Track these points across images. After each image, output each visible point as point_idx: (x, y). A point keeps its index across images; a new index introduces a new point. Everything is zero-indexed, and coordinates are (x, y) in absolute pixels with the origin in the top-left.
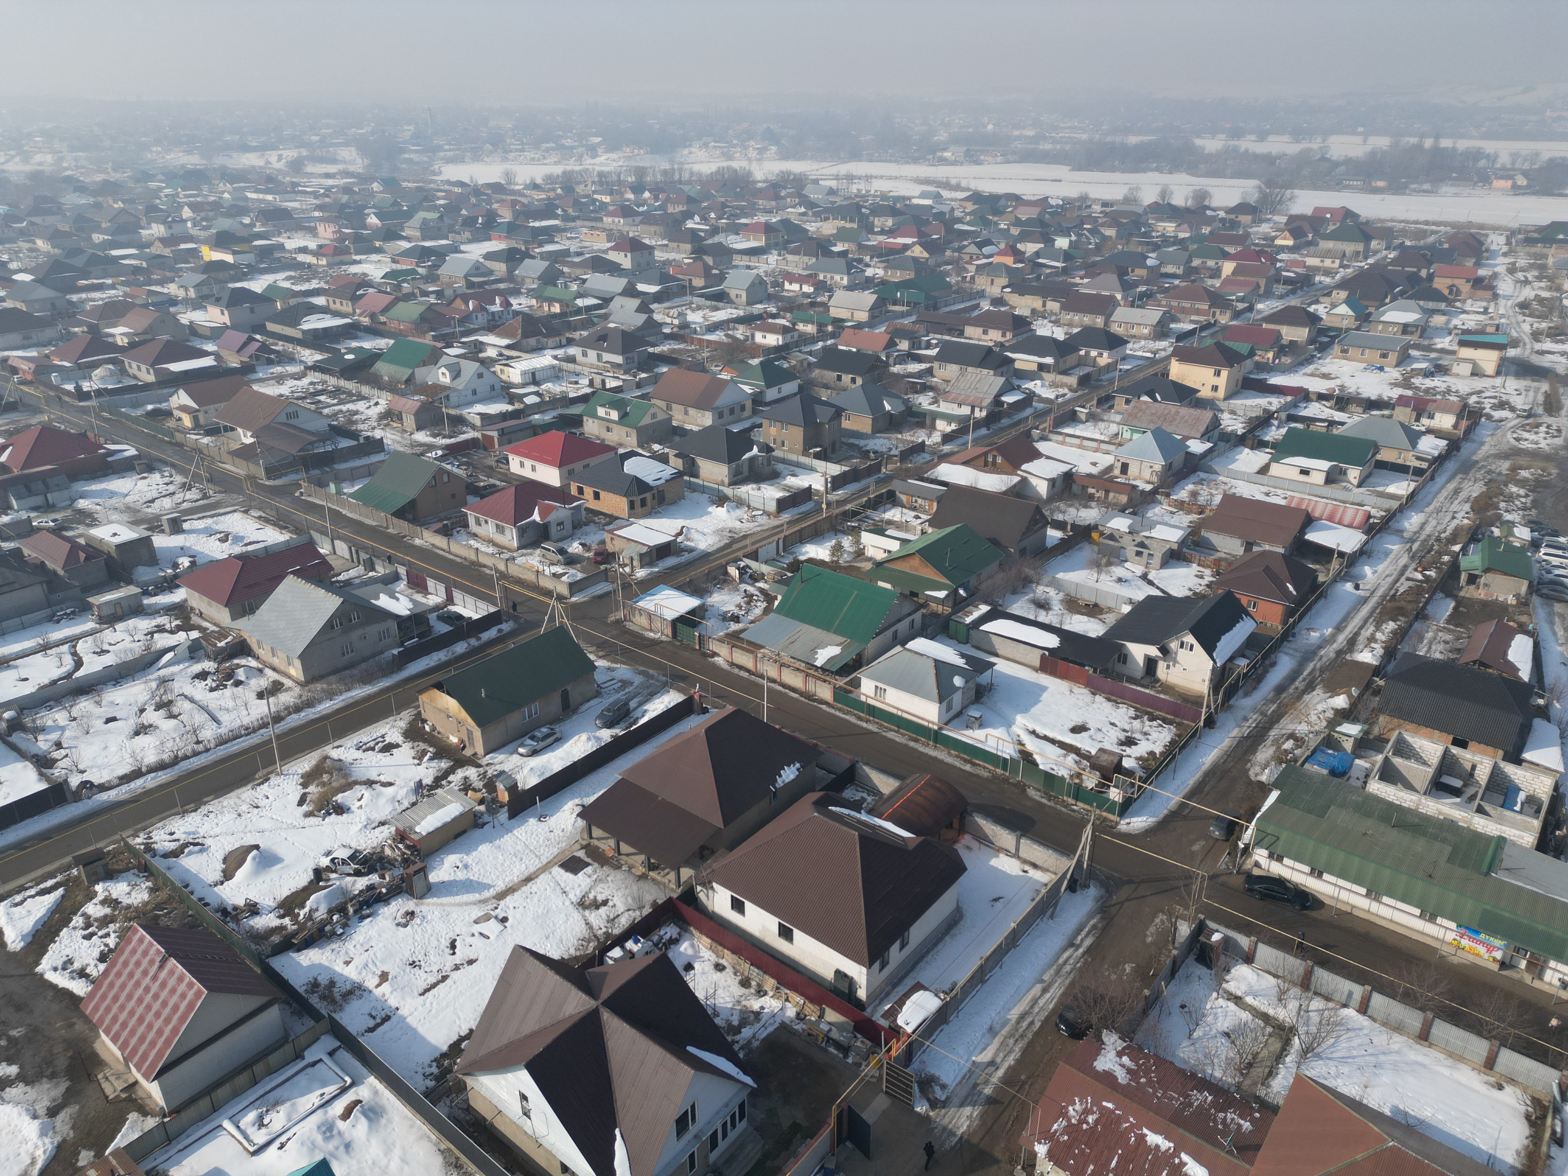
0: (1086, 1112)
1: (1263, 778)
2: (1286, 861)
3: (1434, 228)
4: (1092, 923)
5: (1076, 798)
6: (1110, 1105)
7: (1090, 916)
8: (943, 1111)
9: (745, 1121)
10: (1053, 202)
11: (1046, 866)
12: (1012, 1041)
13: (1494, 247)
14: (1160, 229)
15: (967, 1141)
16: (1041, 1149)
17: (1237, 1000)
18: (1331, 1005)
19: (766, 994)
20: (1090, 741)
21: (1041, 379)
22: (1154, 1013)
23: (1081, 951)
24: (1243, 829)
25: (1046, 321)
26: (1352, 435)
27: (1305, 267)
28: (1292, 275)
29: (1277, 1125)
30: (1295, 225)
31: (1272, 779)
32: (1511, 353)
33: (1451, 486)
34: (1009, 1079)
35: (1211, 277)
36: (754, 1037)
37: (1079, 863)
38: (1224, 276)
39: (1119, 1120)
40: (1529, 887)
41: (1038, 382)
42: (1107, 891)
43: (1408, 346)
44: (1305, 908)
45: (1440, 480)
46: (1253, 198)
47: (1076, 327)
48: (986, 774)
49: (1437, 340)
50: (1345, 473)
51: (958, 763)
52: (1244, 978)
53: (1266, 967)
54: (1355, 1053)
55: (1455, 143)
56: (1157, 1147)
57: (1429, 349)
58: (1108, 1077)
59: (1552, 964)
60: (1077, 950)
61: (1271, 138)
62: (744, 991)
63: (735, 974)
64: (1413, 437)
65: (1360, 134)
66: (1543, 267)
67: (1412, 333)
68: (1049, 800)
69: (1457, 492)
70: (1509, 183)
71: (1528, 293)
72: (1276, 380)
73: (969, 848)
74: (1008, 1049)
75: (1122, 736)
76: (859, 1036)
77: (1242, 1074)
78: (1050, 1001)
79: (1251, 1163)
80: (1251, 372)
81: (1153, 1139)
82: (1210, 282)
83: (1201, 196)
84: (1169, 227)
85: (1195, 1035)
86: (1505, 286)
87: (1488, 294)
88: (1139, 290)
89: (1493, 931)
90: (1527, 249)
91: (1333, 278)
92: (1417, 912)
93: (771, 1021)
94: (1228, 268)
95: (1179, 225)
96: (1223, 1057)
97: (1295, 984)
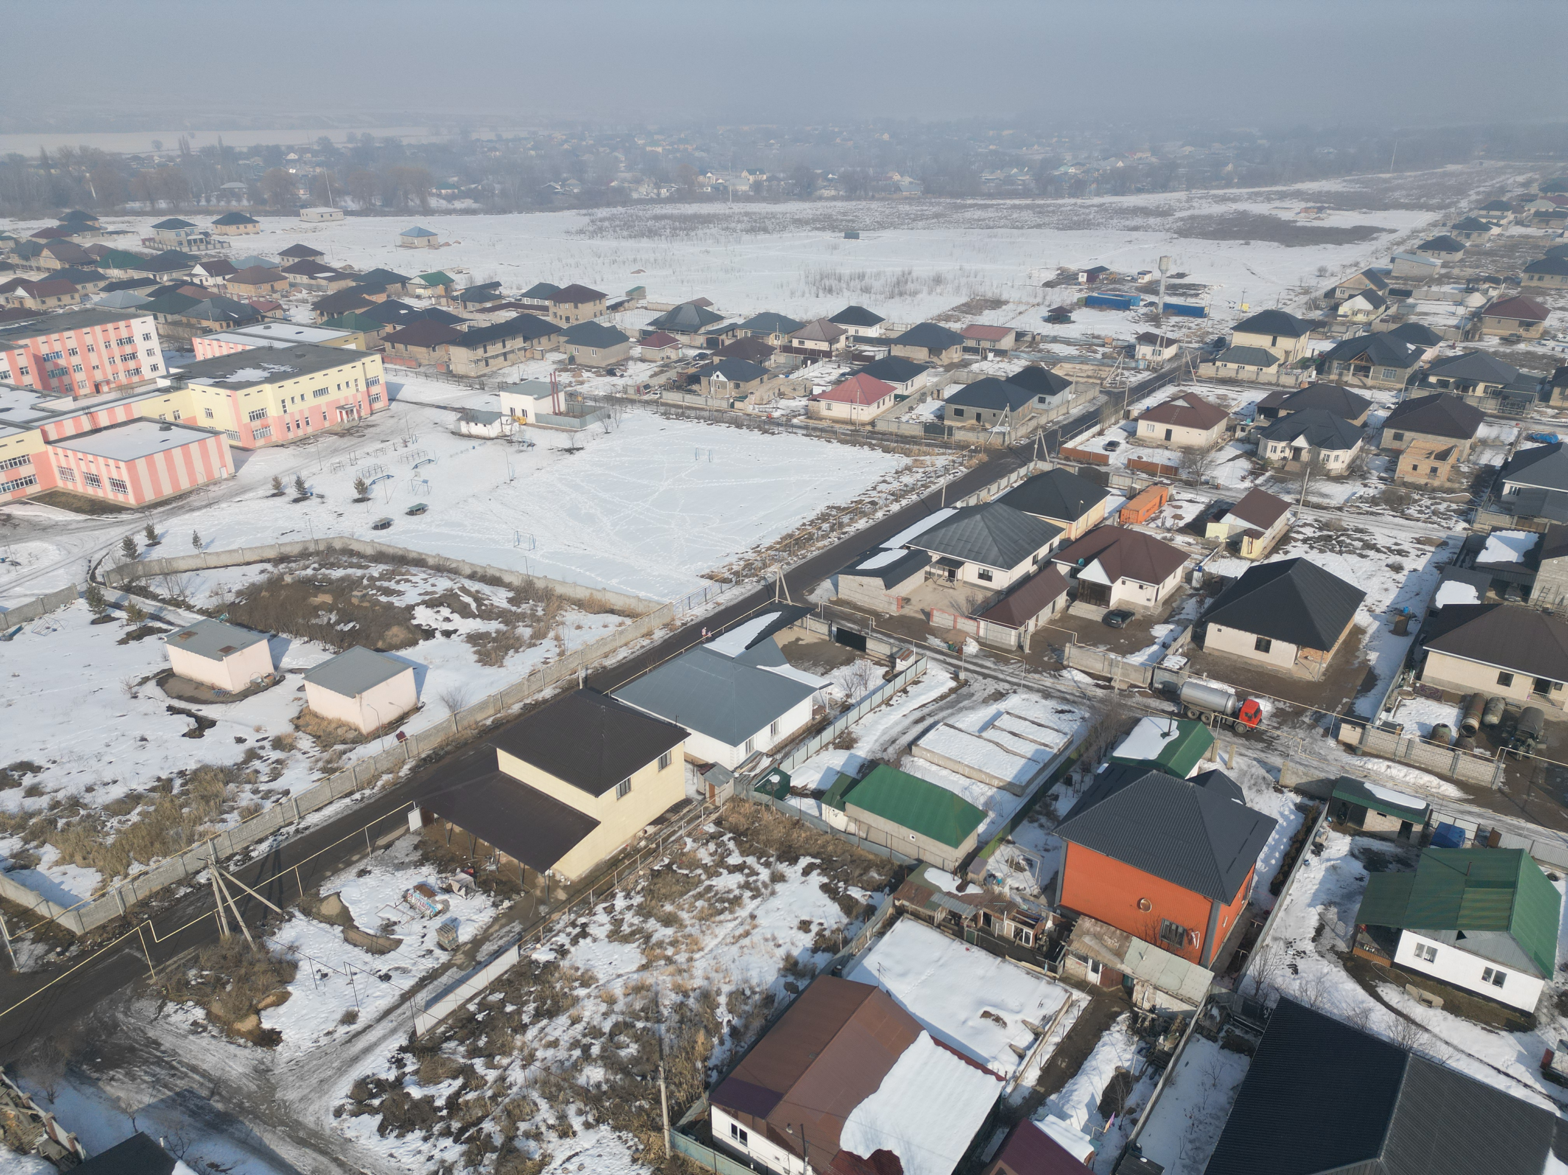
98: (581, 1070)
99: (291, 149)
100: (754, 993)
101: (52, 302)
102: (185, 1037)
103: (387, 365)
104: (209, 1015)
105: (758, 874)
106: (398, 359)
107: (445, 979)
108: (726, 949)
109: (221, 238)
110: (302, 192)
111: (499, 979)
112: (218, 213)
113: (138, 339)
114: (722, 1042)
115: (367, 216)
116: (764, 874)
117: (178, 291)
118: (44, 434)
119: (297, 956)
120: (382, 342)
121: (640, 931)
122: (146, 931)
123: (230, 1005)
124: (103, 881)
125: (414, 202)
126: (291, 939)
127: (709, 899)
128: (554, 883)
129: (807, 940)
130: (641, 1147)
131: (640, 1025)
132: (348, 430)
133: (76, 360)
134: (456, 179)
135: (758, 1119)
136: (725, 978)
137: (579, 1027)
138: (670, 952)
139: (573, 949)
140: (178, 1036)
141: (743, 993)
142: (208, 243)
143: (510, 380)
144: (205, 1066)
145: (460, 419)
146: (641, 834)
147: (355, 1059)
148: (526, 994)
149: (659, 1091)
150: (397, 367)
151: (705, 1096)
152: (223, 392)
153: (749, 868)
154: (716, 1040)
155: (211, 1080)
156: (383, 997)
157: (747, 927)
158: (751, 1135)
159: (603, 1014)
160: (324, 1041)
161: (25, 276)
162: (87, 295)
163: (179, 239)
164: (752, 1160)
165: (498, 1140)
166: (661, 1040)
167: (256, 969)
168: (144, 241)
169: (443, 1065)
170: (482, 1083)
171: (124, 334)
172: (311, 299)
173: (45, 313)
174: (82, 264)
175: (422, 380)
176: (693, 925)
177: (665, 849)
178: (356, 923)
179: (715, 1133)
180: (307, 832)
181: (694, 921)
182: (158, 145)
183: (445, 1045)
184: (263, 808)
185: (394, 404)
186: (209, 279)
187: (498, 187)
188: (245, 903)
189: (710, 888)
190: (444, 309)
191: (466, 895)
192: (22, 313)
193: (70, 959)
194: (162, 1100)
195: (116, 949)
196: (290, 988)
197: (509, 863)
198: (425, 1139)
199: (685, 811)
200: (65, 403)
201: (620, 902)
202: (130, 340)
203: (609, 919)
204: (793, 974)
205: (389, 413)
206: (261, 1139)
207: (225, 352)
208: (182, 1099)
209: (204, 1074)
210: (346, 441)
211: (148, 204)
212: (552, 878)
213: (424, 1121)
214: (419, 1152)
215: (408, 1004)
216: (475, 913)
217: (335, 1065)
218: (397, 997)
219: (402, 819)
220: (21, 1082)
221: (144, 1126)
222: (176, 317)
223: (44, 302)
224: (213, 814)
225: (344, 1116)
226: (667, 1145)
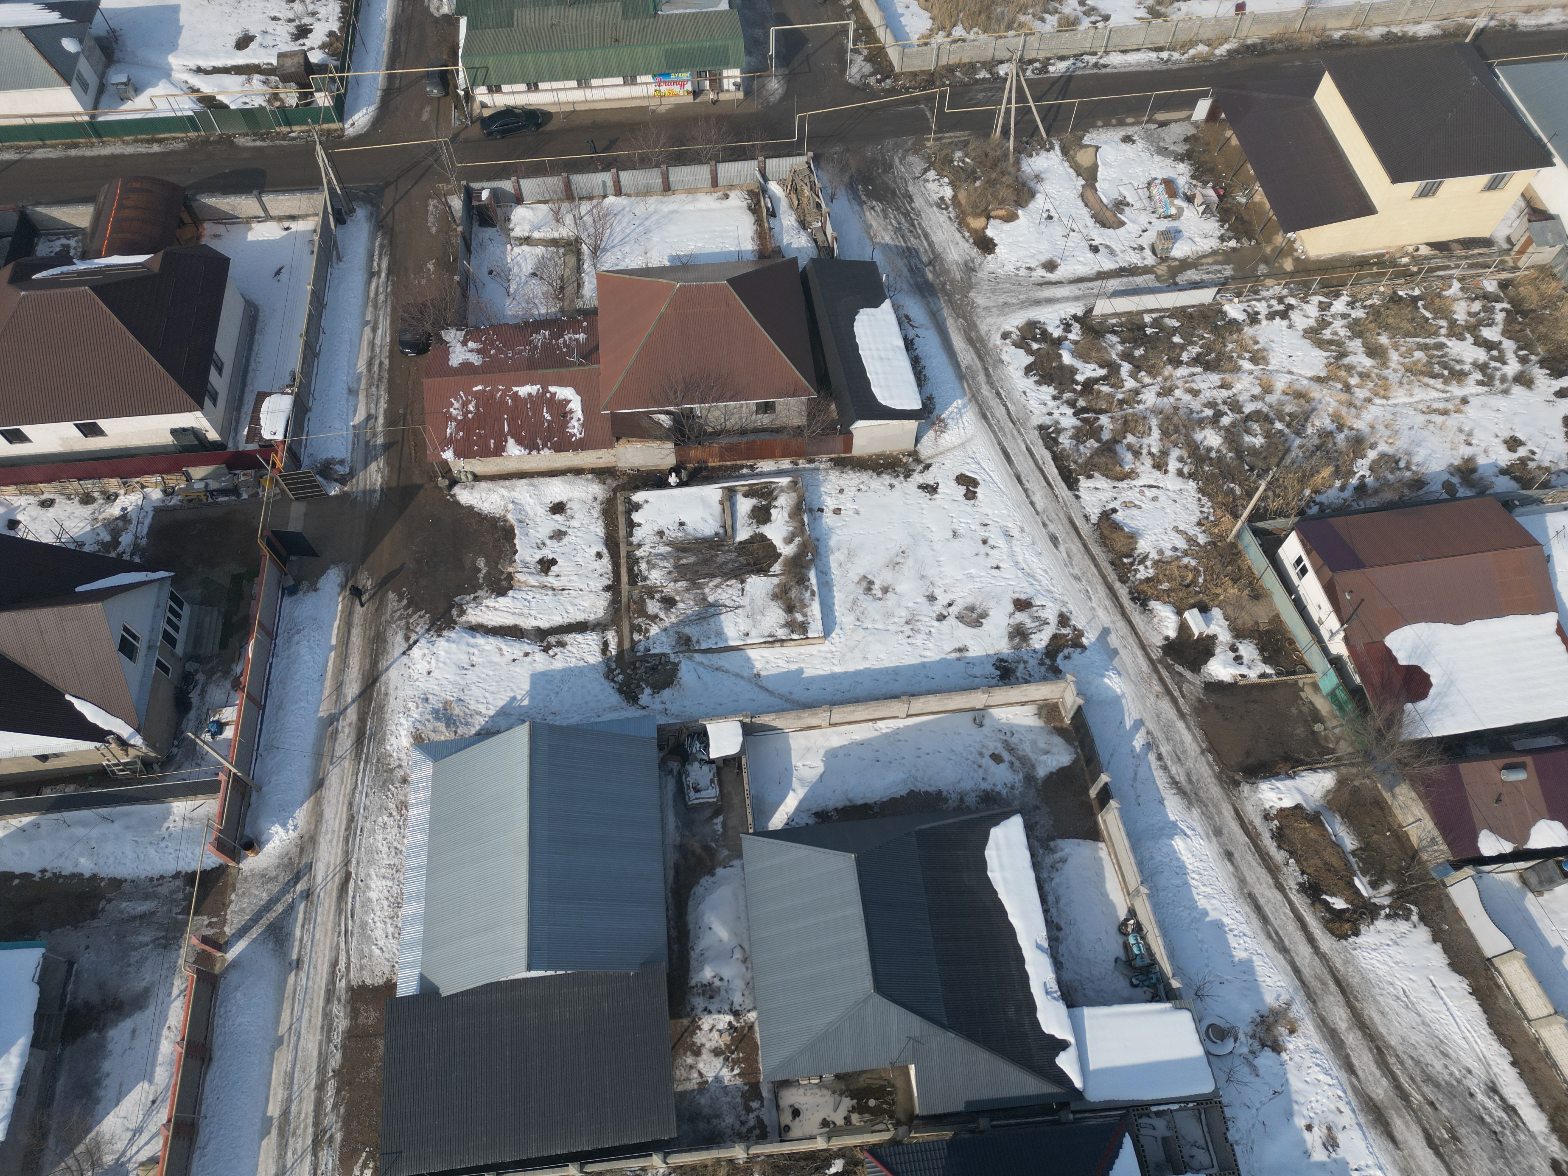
0: (465, 404)
1: (445, 10)
2: (505, 88)
4: (377, 244)
5: (289, 123)
6: (479, 388)
7: (373, 239)
8: (354, 480)
9: (186, 605)
11: (302, 212)
12: (374, 389)
15: (389, 488)
16: (448, 455)
17: (527, 241)
18: (595, 202)
19: (117, 496)
20: (262, 50)
22: (472, 292)
23: (383, 275)
24: (455, 74)
29: (602, 323)
31: (454, 7)
34: (391, 421)
36: (136, 537)
37: (332, 191)
39: (492, 394)
40: (688, 11)
42: (373, 205)
44: (539, 126)
48: (181, 146)
51: (142, 149)
52: (524, 219)
53: (535, 199)
54: (628, 231)
56: (530, 394)
58: (466, 367)
59: (725, 73)
60: (379, 277)
62: (90, 508)
63: (69, 499)
68: (264, 140)
73: (217, 236)
74: (375, 398)
75: (291, 28)
76: (238, 472)
77: (559, 299)
78: (384, 335)
79: (599, 363)
81: (524, 391)
85: (512, 290)
89: (678, 68)
92: (620, 80)
93: (143, 514)
96: (540, 294)
97: (560, 200)
98: (1203, 428)
100: (1408, 468)
102: (932, 206)
104: (955, 197)
105: (1504, 363)
107: (1139, 280)
108: (1413, 413)
111: (1183, 309)
114: (1342, 489)
116: (1512, 367)
119: (1039, 187)
121: (1339, 344)
122: (943, 95)
123: (972, 198)
124: (931, 30)
126: (1041, 169)
127: (1431, 357)
128: (1289, 249)
129: (1504, 457)
130: (1212, 518)
131: (1278, 425)
135: (1326, 569)
136: (1390, 437)
137: (1225, 393)
138: (1354, 381)
139: (1264, 322)
140: (927, 202)
141: (1397, 462)
144: (934, 238)
146: (1411, 249)
147: (1037, 302)
148: (1198, 336)
149: (1257, 489)
151: (1293, 520)
153: (1501, 352)
154: (1338, 483)
155: (933, 252)
156: (1084, 264)
157: (1450, 406)
158: (1311, 574)
159: (1253, 396)
160: (1023, 272)
164: (1297, 593)
165: (1106, 436)
166: (1288, 450)
167: (1004, 179)
169: (1099, 350)
170: (1118, 384)
176: (1395, 371)
177: (1425, 279)
178: (1097, 185)
179: (1280, 551)
180: (1104, 71)
181: (1400, 367)
183: (1108, 336)
184: (1080, 24)
188: (1024, 113)
189: (1441, 346)
191: (1203, 213)
193: (883, 90)
194: (896, 246)
195: (915, 101)
196: (1020, 212)
197: (1260, 204)
198: (1054, 398)
199: (1477, 251)
201: (1339, 306)
203: (1317, 315)
204: (1461, 478)
206: (945, 320)
208: (909, 253)
209: (931, 244)
212: (1291, 242)
213: (1060, 384)
214: (1045, 404)
215: (1099, 283)
216: (1200, 237)
217: (1021, 297)
218: (1094, 272)
219: (1190, 103)
220: (820, 173)
221: (879, 258)
224: (1039, 8)
225: (1008, 341)
226: (1234, 532)
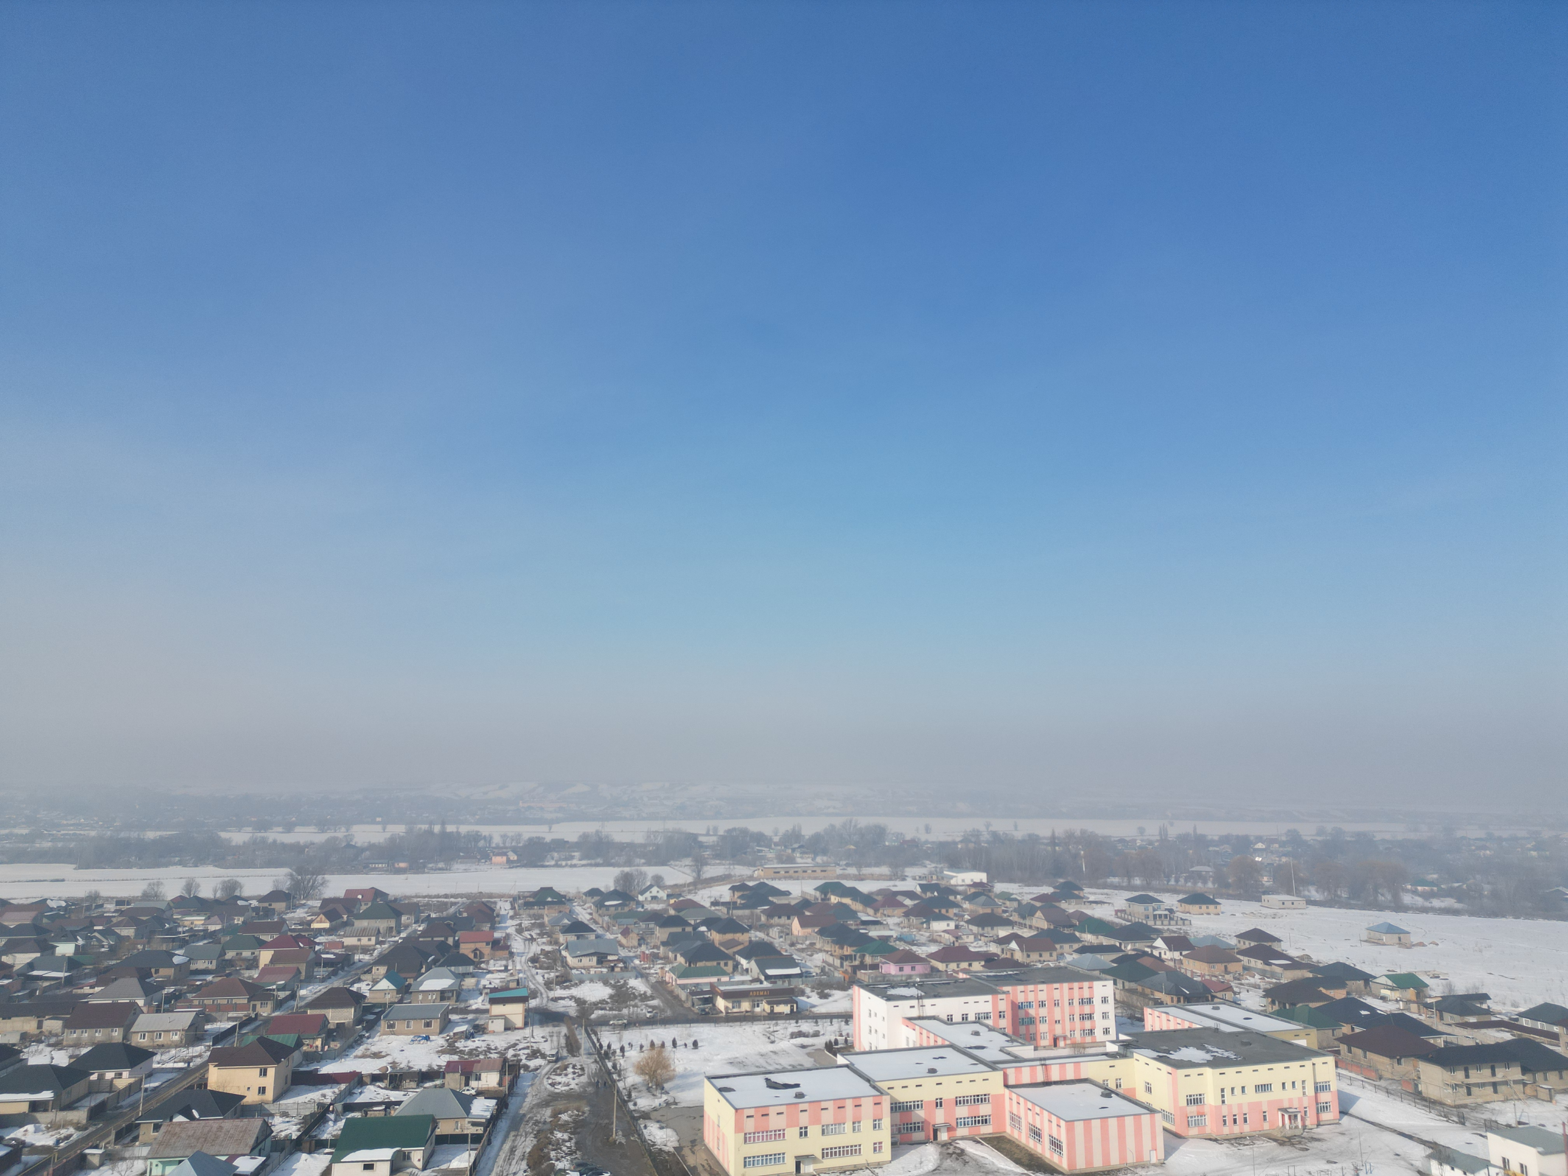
3: (453, 900)
10: (52, 904)
13: (503, 912)
14: (186, 923)
21: (34, 1121)
25: (41, 1046)
26: (410, 1114)
27: (343, 947)
28: (332, 956)
30: (331, 906)
32: (533, 1003)
33: (507, 1147)
35: (248, 968)
38: (261, 965)
41: (30, 1128)
43: (448, 1012)
45: (496, 1143)
46: (286, 885)
47: (85, 1046)
49: (472, 1002)
50: (409, 1158)
55: (458, 828)
57: (465, 1011)
61: (298, 829)
64: (466, 1102)
65: (378, 823)
66: (542, 926)
67: (449, 998)
69: (512, 1151)
70: (505, 858)
71: (535, 949)
72: (328, 1068)
80: (300, 1065)
82: (247, 974)
83: (231, 887)
84: (198, 921)
86: (517, 945)
87: (505, 953)
88: (165, 991)
90: (528, 911)
91: (371, 955)
94: (265, 956)
95: (209, 918)
99: (1259, 839)
101: (1035, 956)
103: (1340, 1071)
106: (1353, 1066)
109: (1184, 916)
110: (1265, 879)
112: (1184, 892)
113: (1097, 1001)
115: (1330, 907)
117: (1138, 961)
118: (1005, 1076)
120: (1336, 1043)
125: (1385, 897)
132: (1290, 1138)
133: (1043, 1012)
134: (1435, 876)
142: (1171, 919)
143: (1502, 1120)
145: (1430, 1157)
150: (1353, 1075)
152: (1165, 1068)
161: (1020, 932)
162: (1062, 954)
163: (1146, 913)
168: (1117, 911)
171: (1086, 994)
172: (1263, 985)
173: (1028, 965)
174: (1064, 927)
175: (1382, 1096)
182: (1141, 831)
185: (1346, 1119)
186: (1168, 952)
187: (1487, 889)
190: (1415, 1016)
192: (1012, 963)
200: (1026, 1051)
202: (1090, 1001)
205: (1339, 1129)
207: (1172, 1026)
210: (1285, 1152)
211: (1126, 879)
222: (1133, 985)
223: (1028, 956)
